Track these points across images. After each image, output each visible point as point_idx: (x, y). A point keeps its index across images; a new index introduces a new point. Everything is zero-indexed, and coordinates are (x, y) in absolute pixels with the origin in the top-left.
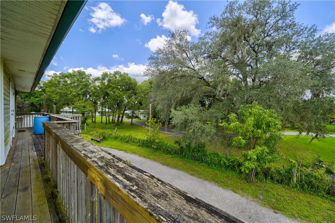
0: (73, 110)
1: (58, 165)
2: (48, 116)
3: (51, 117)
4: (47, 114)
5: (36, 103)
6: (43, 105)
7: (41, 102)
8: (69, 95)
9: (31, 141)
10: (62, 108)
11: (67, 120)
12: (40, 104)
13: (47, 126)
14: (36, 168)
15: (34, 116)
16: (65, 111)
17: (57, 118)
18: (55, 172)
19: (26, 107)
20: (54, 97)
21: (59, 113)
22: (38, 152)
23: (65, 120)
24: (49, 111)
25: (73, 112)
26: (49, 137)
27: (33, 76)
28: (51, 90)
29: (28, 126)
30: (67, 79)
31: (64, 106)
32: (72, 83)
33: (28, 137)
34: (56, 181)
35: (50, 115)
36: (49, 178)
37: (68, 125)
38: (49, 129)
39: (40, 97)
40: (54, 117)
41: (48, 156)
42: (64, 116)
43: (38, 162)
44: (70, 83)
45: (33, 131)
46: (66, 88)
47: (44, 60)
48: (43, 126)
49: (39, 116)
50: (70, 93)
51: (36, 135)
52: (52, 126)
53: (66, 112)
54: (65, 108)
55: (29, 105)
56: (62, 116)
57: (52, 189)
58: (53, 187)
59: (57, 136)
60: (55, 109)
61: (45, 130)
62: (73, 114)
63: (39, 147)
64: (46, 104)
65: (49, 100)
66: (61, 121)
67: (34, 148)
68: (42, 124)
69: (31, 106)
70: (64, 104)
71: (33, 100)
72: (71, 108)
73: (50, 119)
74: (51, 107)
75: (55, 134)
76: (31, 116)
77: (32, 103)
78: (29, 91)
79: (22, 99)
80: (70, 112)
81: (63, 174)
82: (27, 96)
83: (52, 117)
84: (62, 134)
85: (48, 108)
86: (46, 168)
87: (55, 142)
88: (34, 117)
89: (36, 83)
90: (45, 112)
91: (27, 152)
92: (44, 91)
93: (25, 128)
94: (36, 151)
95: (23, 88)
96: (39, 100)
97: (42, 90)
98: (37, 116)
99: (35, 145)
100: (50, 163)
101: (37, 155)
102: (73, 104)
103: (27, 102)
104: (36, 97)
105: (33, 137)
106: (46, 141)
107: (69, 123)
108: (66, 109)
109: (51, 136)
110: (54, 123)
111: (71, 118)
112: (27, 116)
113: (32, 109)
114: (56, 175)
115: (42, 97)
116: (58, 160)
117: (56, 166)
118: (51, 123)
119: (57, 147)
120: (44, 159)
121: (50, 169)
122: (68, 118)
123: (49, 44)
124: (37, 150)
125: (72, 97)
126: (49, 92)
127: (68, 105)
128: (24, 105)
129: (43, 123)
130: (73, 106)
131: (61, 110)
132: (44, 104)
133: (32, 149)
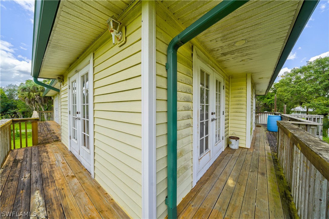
0: (307, 110)
1: (294, 168)
2: (280, 115)
3: (282, 117)
4: (279, 114)
5: (268, 103)
6: (274, 106)
7: (272, 102)
8: (302, 93)
9: (265, 136)
10: (293, 107)
11: (303, 122)
12: (272, 104)
13: (282, 125)
14: (270, 160)
15: (267, 114)
16: (297, 110)
17: (290, 118)
18: (289, 174)
19: (261, 107)
20: (286, 96)
21: (289, 113)
22: (271, 147)
23: (300, 121)
24: (279, 110)
25: (307, 112)
26: (283, 136)
27: (269, 80)
28: (283, 89)
29: (263, 123)
30: (299, 74)
31: (295, 106)
32: (306, 78)
33: (263, 132)
34: (290, 183)
35: (282, 114)
36: (282, 176)
37: (305, 127)
38: (284, 129)
39: (271, 98)
40: (287, 117)
41: (281, 154)
42: (298, 116)
43: (271, 156)
44: (304, 78)
45: (267, 128)
46: (299, 85)
47: (279, 62)
48: (278, 125)
49: (271, 115)
50: (304, 90)
51: (269, 131)
52: (287, 126)
53: (298, 112)
54: (296, 108)
55: (263, 105)
56: (294, 116)
57: (285, 189)
58: (286, 188)
59: (295, 137)
60: (286, 108)
61: (279, 128)
62: (307, 114)
63: (272, 142)
64: (277, 104)
65: (280, 100)
66: (295, 121)
67: (268, 142)
68: (276, 123)
69: (264, 106)
70: (296, 103)
71: (266, 101)
72: (306, 107)
73: (282, 118)
74: (281, 107)
75: (292, 135)
76: (265, 114)
77: (265, 104)
78: (264, 93)
79: (258, 101)
80: (303, 112)
81: (301, 181)
82: (261, 98)
83: (285, 116)
84: (301, 136)
85: (278, 108)
86: (279, 165)
87: (290, 143)
88: (268, 116)
89: (270, 86)
90: (276, 112)
91: (263, 144)
92: (275, 92)
93: (260, 124)
94: (269, 146)
95: (260, 92)
96: (271, 101)
97: (273, 91)
98: (269, 115)
99: (269, 140)
100: (283, 162)
101: (271, 150)
102: (309, 102)
103: (262, 103)
104: (268, 98)
105: (267, 133)
106: (279, 139)
107: (307, 125)
108: (299, 108)
109: (286, 136)
110: (289, 123)
111: (307, 119)
112: (262, 115)
113: (265, 108)
114: (290, 177)
115: (273, 98)
116: (294, 163)
117: (291, 169)
118: (286, 123)
119: (293, 148)
120: (277, 155)
121: (282, 168)
122: (304, 119)
123: (285, 44)
124: (271, 146)
125: (307, 95)
126: (281, 91)
127: (301, 104)
128: (259, 105)
129: (277, 121)
130: (308, 104)
131: (292, 110)
132: (275, 104)
133: (267, 143)
